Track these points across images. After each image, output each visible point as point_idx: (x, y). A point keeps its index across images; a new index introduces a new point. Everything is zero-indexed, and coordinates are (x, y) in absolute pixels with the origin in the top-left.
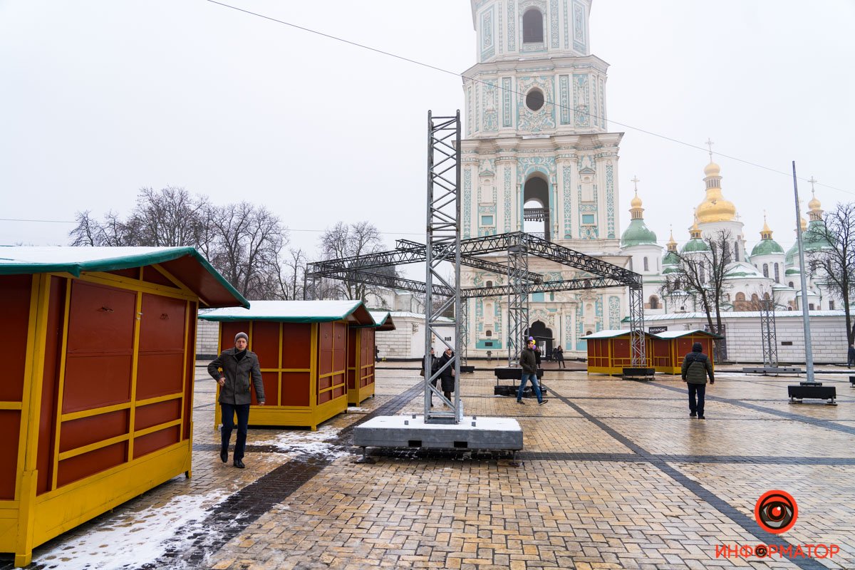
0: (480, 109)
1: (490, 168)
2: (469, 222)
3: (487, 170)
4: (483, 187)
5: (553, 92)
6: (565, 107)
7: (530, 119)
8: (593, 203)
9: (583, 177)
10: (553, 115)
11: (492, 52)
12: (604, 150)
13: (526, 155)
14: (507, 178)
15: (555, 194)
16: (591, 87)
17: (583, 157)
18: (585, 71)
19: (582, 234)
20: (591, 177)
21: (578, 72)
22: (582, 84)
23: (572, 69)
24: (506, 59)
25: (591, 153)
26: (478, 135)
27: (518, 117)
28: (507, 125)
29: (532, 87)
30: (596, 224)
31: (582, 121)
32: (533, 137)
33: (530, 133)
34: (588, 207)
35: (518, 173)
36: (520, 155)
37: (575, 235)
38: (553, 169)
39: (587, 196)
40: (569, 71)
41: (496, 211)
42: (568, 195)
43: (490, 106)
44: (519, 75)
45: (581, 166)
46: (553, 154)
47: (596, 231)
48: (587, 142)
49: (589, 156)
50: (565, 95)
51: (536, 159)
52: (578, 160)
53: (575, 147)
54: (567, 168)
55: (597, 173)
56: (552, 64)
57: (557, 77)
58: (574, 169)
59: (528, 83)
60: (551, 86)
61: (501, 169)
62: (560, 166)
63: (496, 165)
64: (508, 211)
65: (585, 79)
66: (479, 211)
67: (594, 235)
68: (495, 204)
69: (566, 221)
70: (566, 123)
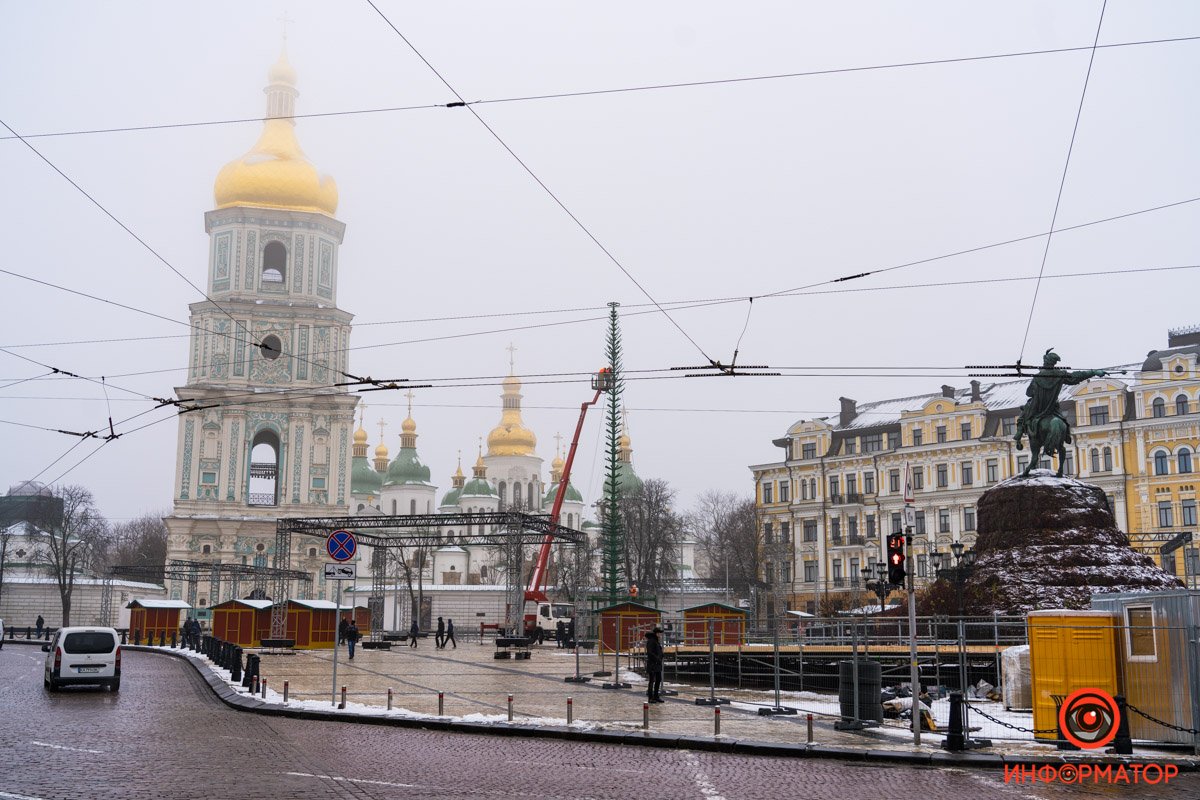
0: (209, 351)
1: (215, 420)
2: (188, 479)
3: (212, 422)
4: (206, 441)
5: (291, 342)
6: (303, 359)
7: (265, 368)
8: (325, 467)
9: (317, 438)
10: (290, 368)
11: (226, 286)
12: (340, 412)
13: (256, 409)
14: (235, 433)
15: (286, 454)
16: (333, 341)
17: (318, 416)
18: (327, 323)
19: (311, 499)
20: (324, 438)
21: (319, 323)
22: (322, 336)
23: (313, 321)
24: (242, 298)
25: (327, 413)
26: (204, 380)
27: (251, 367)
28: (238, 374)
29: (268, 334)
30: (326, 488)
31: (320, 378)
32: (267, 390)
33: (262, 385)
34: (320, 471)
35: (247, 428)
36: (251, 409)
37: (304, 499)
38: (285, 426)
39: (319, 458)
40: (311, 323)
41: (219, 468)
42: (299, 457)
43: (220, 350)
44: (255, 319)
45: (315, 426)
46: (286, 411)
47: (326, 496)
48: (323, 401)
49: (325, 417)
50: (304, 346)
51: (268, 415)
52: (312, 420)
53: (311, 406)
54: (300, 428)
55: (332, 433)
56: (293, 312)
57: (297, 326)
58: (307, 429)
59: (265, 328)
60: (289, 334)
61: (228, 423)
62: (293, 425)
63: (222, 417)
64: (232, 471)
65: (327, 332)
66: (200, 467)
67: (323, 499)
68: (219, 461)
69: (295, 484)
70: (303, 378)
